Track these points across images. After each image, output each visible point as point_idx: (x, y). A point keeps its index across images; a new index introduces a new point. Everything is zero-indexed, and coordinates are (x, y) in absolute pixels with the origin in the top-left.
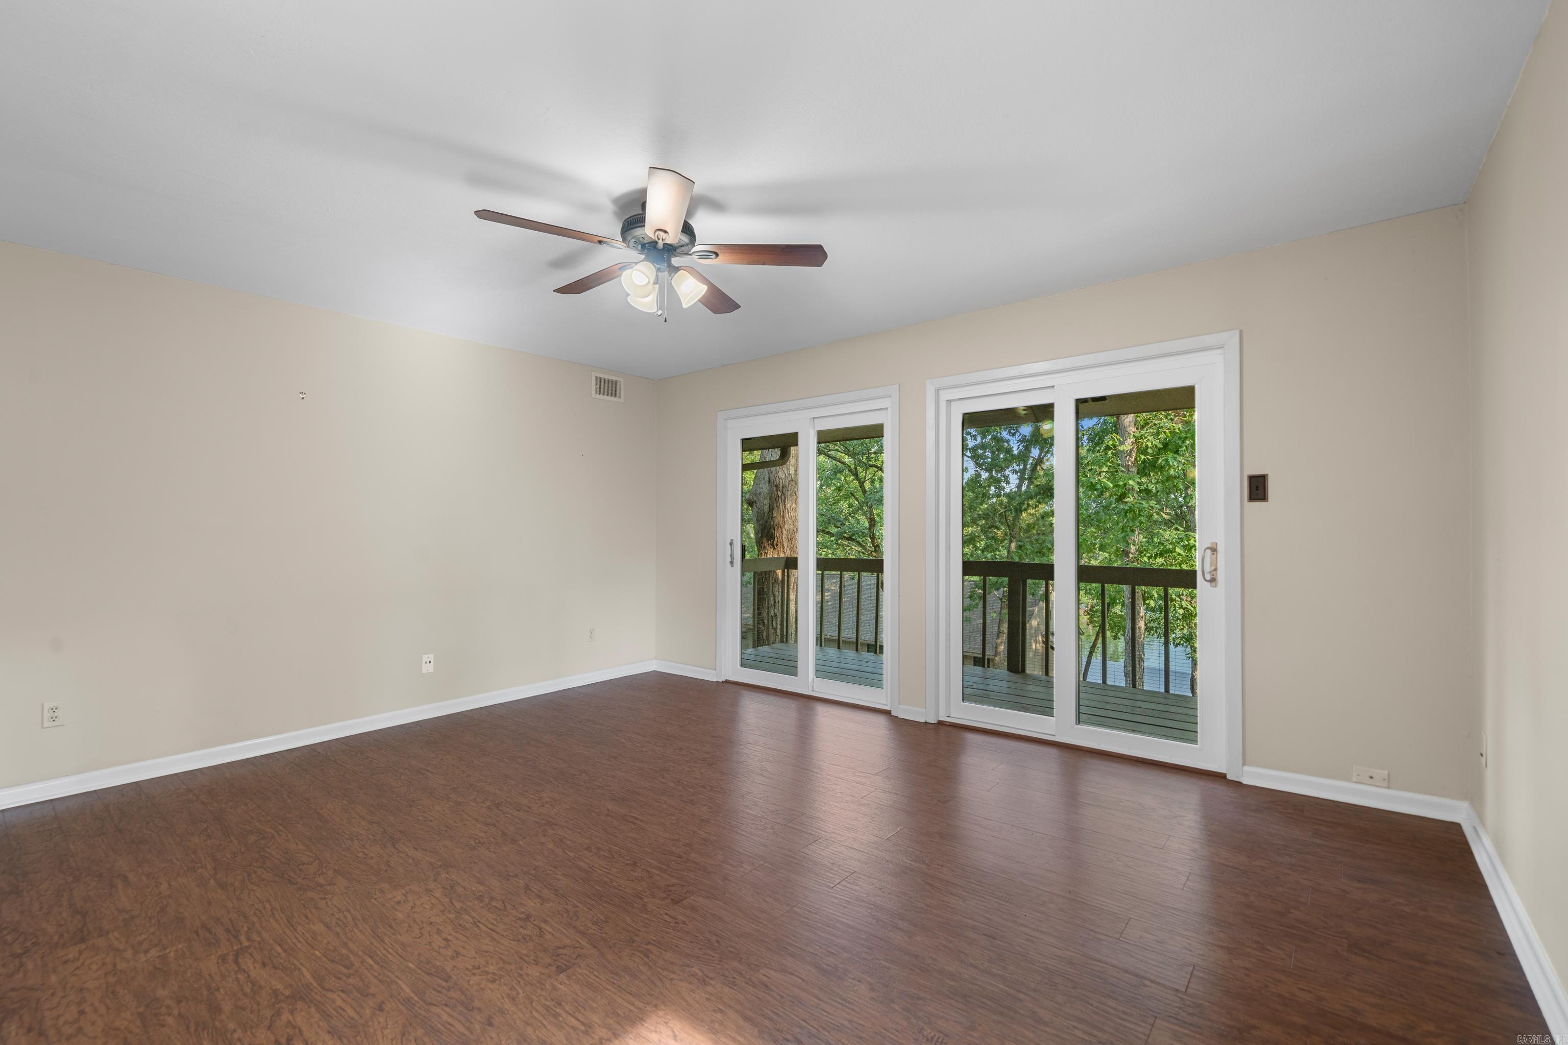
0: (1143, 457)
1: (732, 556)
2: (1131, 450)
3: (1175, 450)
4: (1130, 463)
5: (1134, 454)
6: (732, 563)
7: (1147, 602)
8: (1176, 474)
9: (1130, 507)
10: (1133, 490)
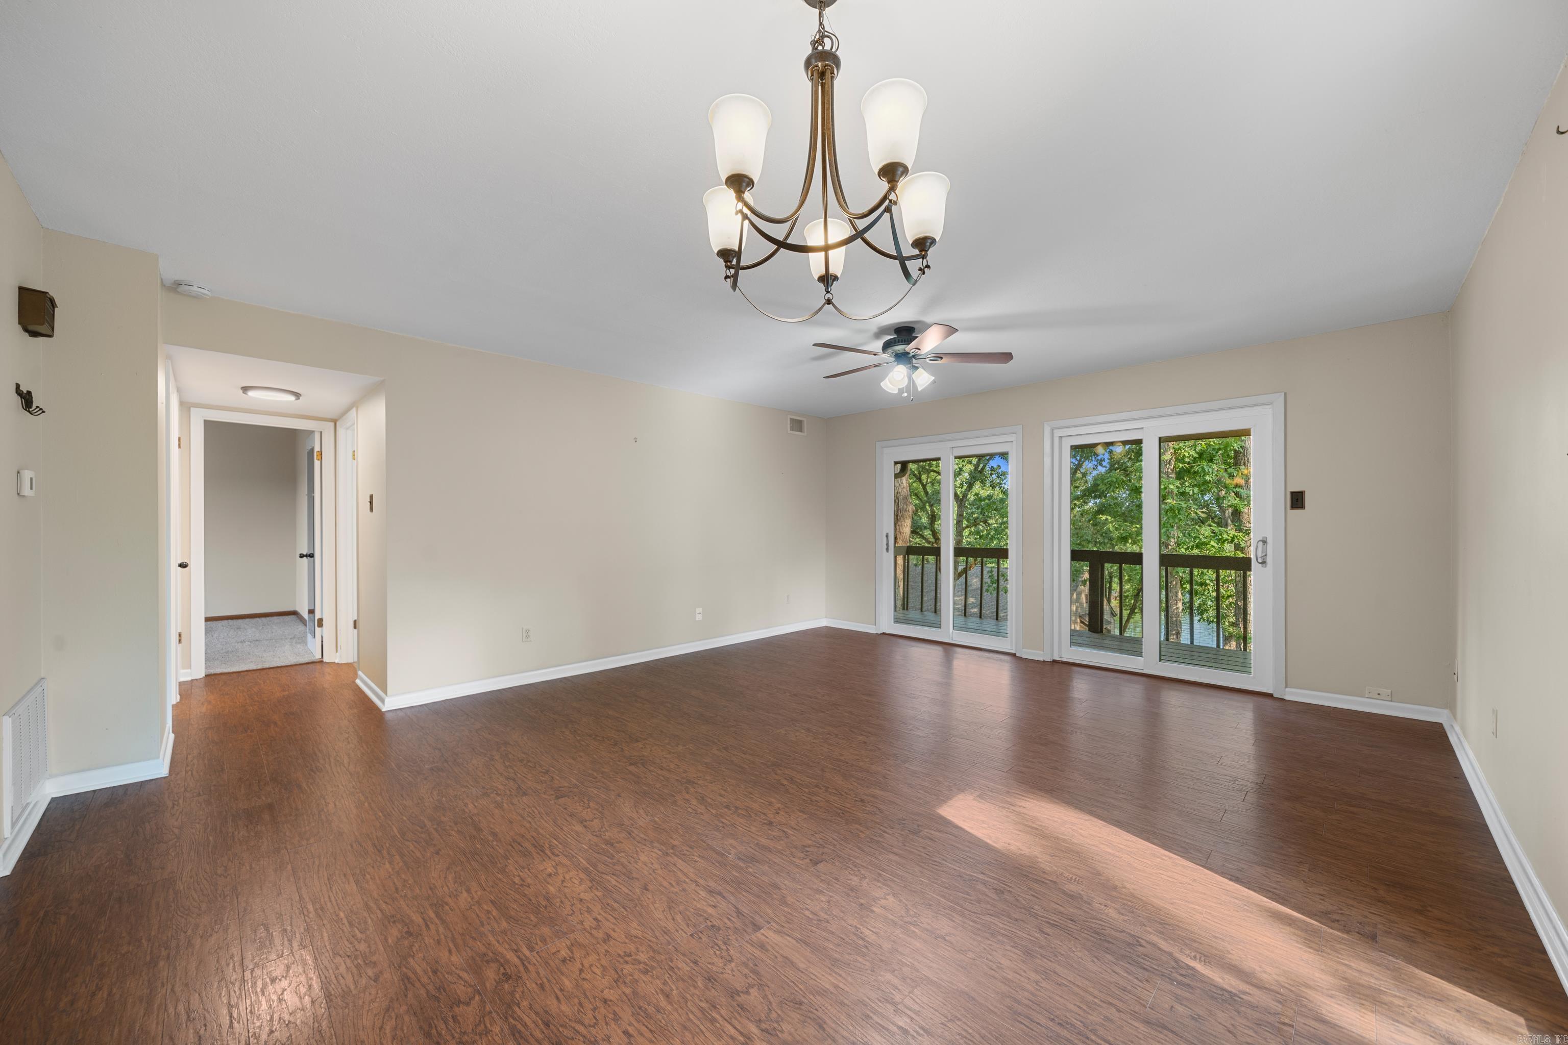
0: (1181, 465)
1: (887, 544)
2: (1170, 460)
3: (1209, 459)
4: (1169, 470)
5: (1173, 463)
6: (887, 549)
7: (1184, 586)
8: (1211, 479)
9: (1171, 507)
10: (1172, 492)
